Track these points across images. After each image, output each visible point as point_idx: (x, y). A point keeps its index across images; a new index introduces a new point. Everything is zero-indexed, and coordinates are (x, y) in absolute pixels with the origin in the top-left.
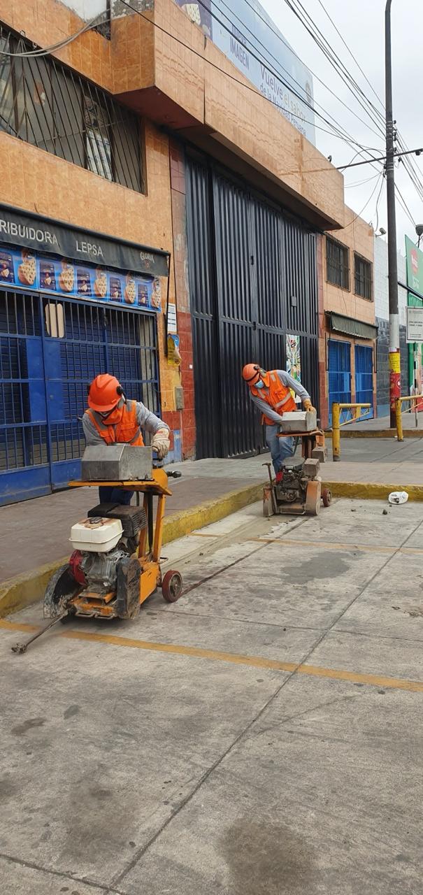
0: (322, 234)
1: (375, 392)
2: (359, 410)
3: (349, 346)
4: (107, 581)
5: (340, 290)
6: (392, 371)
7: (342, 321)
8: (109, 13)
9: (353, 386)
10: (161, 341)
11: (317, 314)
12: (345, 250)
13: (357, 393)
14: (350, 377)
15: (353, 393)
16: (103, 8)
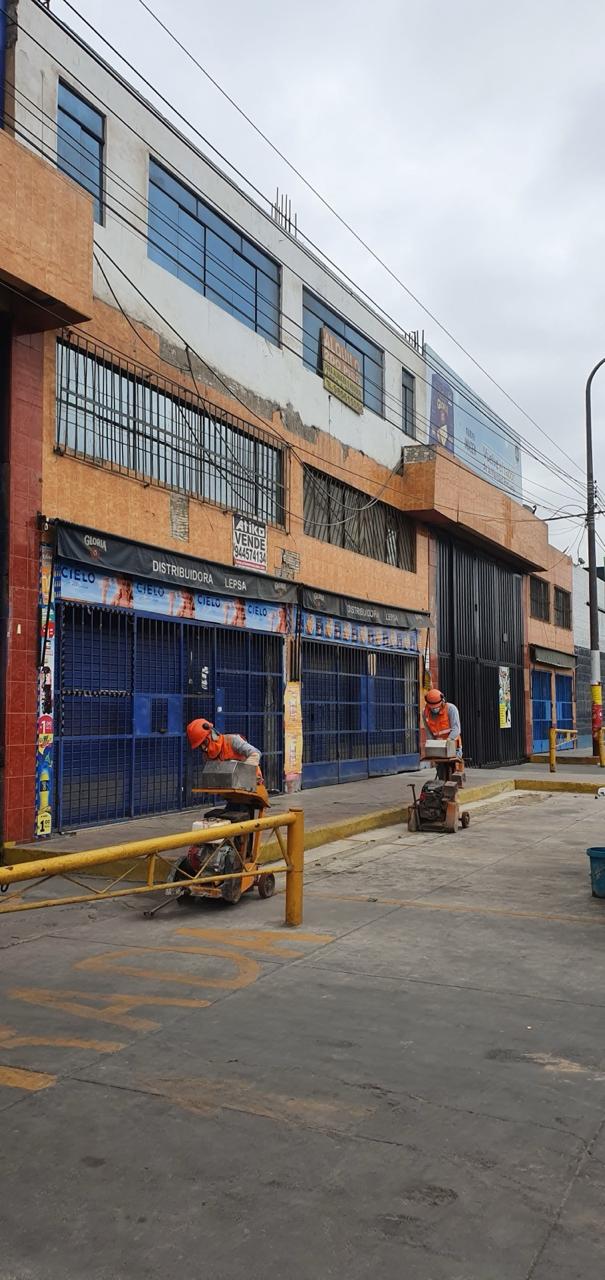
0: (527, 574)
1: (574, 721)
2: (568, 736)
3: (551, 675)
4: (217, 867)
5: (541, 623)
6: (594, 702)
7: (545, 653)
8: (402, 461)
9: (554, 715)
10: (421, 675)
11: (522, 646)
12: (546, 584)
13: (558, 722)
14: (552, 705)
15: (554, 722)
16: (398, 458)
